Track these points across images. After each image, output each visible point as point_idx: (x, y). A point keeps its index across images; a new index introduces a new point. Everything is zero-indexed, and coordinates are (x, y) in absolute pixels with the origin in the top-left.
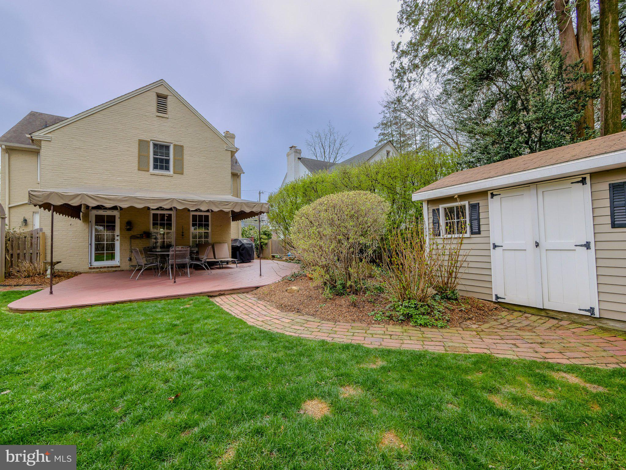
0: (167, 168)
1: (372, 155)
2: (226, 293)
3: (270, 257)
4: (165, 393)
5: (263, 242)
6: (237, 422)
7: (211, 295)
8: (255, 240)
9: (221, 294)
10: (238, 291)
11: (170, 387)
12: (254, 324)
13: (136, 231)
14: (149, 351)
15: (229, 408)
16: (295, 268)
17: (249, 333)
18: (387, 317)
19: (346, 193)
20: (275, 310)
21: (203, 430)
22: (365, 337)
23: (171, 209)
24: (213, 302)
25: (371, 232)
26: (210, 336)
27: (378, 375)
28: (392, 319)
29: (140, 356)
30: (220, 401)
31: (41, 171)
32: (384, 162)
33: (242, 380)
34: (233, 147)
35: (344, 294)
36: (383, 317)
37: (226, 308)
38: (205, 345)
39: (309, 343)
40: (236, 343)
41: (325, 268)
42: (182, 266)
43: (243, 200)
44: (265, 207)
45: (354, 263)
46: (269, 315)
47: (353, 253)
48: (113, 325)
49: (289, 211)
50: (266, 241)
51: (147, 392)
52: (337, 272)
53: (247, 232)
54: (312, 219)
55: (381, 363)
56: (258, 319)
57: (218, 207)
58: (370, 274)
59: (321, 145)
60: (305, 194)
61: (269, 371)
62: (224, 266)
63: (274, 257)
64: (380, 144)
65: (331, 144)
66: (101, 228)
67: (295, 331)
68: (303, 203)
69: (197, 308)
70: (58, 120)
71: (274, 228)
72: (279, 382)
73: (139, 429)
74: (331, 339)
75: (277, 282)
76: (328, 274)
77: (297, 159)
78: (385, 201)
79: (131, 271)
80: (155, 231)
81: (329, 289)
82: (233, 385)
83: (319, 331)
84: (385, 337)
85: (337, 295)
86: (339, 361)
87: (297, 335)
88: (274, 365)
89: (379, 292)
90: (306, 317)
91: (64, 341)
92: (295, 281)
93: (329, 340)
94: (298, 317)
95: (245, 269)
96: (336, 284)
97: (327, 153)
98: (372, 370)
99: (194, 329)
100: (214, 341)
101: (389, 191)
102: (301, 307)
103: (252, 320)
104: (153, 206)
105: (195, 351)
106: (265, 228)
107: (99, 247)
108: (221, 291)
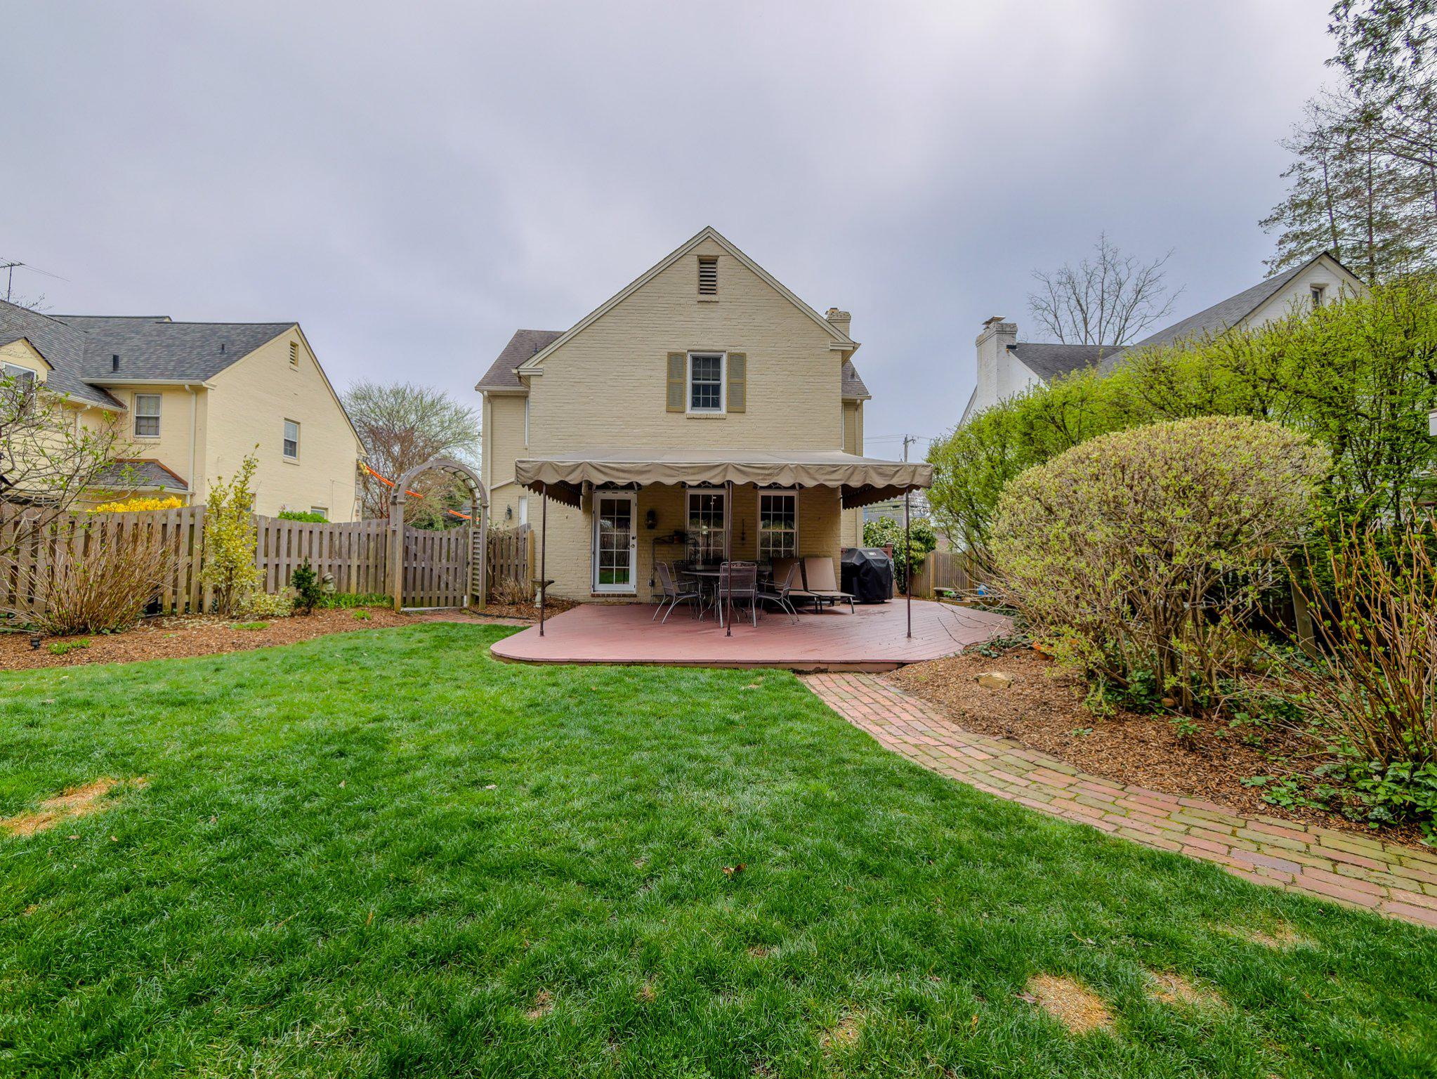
0: (716, 404)
1: (1255, 305)
2: (831, 668)
3: (932, 593)
4: (717, 855)
5: (913, 558)
6: (864, 966)
7: (799, 669)
8: (894, 552)
9: (821, 668)
10: (858, 668)
11: (726, 846)
12: (895, 750)
13: (663, 530)
14: (688, 765)
15: (844, 928)
16: (1000, 627)
17: (886, 768)
18: (1318, 800)
19: (1163, 425)
20: (947, 724)
21: (790, 958)
22: (1230, 847)
23: (722, 486)
24: (803, 685)
25: (1253, 537)
26: (799, 758)
27: (1286, 974)
28: (1339, 812)
29: (673, 771)
30: (824, 905)
31: (529, 428)
32: (1305, 322)
33: (871, 872)
34: (847, 341)
35: (1152, 711)
36: (1302, 799)
37: (830, 701)
38: (789, 774)
39: (1042, 824)
40: (856, 785)
41: (1092, 633)
42: (742, 603)
43: (868, 460)
44: (921, 475)
45: (1189, 624)
46: (931, 733)
47: (1184, 596)
48: (629, 703)
49: (983, 481)
50: (921, 556)
51: (686, 845)
52: (1127, 647)
53: (875, 533)
54: (1054, 501)
55: (1291, 939)
56: (906, 738)
57: (815, 479)
58: (1248, 662)
59: (1073, 302)
60: (1028, 438)
61: (936, 869)
62: (824, 608)
63: (943, 595)
64: (1284, 269)
65: (1106, 296)
66: (608, 523)
67: (1002, 785)
68: (1026, 460)
69: (772, 694)
70: (551, 337)
71: (942, 525)
72: (962, 904)
73: (674, 912)
74: (1111, 828)
75: (952, 655)
76: (1101, 648)
77: (1004, 349)
78: (1309, 443)
79: (655, 605)
80: (693, 529)
81: (1102, 689)
82: (851, 879)
83: (1073, 799)
84: (1309, 862)
85: (1128, 710)
86: (1140, 896)
87: (1008, 797)
88: (948, 858)
89: (1283, 718)
90: (1032, 755)
91: (561, 720)
92: (1001, 659)
93: (1105, 829)
94: (1013, 751)
95: (873, 617)
96: (1128, 679)
97: (1093, 322)
98: (1258, 949)
99: (767, 737)
100: (809, 771)
101: (1325, 409)
102: (1019, 727)
103: (891, 740)
104: (693, 480)
105: (771, 783)
106: (919, 523)
107: (606, 559)
108: (819, 662)
